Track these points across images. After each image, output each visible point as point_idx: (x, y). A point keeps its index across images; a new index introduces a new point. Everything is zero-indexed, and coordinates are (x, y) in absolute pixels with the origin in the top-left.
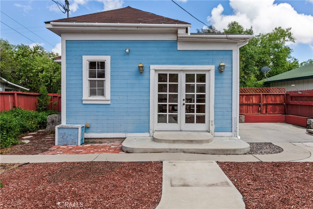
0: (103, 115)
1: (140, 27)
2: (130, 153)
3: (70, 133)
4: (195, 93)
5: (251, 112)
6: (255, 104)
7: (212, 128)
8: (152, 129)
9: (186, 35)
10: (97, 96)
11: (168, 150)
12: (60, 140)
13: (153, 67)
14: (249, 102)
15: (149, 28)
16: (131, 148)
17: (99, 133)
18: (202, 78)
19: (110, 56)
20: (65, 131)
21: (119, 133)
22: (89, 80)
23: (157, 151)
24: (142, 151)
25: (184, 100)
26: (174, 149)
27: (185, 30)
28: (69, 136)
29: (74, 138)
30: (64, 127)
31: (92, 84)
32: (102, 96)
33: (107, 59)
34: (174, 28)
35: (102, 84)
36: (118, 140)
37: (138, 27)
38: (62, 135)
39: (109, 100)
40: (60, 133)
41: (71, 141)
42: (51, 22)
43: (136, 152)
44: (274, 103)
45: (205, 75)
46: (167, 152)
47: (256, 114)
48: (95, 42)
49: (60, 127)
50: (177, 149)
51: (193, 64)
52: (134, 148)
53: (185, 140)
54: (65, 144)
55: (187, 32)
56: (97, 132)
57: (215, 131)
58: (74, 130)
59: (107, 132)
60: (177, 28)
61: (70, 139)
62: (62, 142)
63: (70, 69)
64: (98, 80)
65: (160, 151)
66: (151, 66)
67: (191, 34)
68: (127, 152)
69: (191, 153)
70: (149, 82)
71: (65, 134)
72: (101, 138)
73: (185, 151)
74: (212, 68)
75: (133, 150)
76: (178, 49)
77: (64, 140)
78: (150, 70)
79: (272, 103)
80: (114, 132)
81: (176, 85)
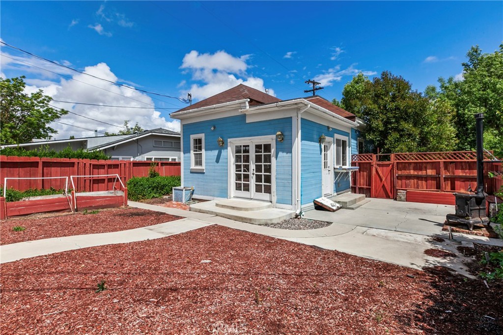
0: (201, 181)
4: (263, 164)
5: (425, 187)
6: (431, 175)
7: (274, 199)
8: (229, 196)
10: (198, 166)
14: (420, 173)
19: (203, 134)
25: (254, 170)
28: (179, 195)
29: (181, 197)
31: (195, 156)
32: (201, 166)
39: (205, 169)
44: (468, 175)
45: (270, 144)
47: (433, 191)
57: (277, 203)
58: (181, 191)
59: (204, 195)
62: (176, 199)
64: (198, 153)
66: (228, 139)
70: (227, 153)
71: (177, 193)
74: (274, 137)
76: (247, 122)
78: (228, 143)
79: (464, 174)
81: (248, 156)
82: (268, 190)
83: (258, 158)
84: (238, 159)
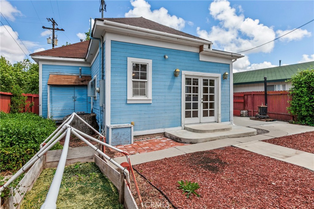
0: (145, 114)
1: (180, 39)
2: (195, 143)
3: (123, 133)
4: (209, 94)
7: (220, 119)
8: (183, 124)
9: (208, 50)
10: (139, 96)
11: (220, 138)
12: (113, 141)
13: (184, 72)
15: (185, 41)
16: (195, 139)
17: (141, 130)
18: (212, 83)
19: (151, 60)
20: (119, 131)
21: (158, 129)
22: (132, 81)
23: (213, 139)
24: (204, 140)
25: (202, 99)
26: (223, 136)
27: (208, 46)
28: (122, 136)
29: (127, 137)
30: (118, 127)
31: (135, 84)
32: (144, 96)
33: (149, 62)
34: (202, 43)
35: (143, 84)
36: (157, 135)
37: (178, 38)
38: (116, 135)
39: (151, 100)
40: (113, 134)
41: (124, 140)
42: (105, 20)
43: (200, 142)
45: (214, 80)
46: (219, 139)
48: (139, 45)
49: (114, 127)
50: (225, 136)
51: (208, 72)
52: (198, 139)
53: (220, 129)
54: (118, 144)
55: (209, 48)
56: (140, 130)
57: (221, 122)
58: (127, 130)
59: (149, 129)
60: (204, 43)
61: (123, 139)
62: (115, 142)
63: (114, 69)
64: (140, 82)
65: (215, 139)
66: (182, 71)
67: (213, 50)
68: (191, 143)
69: (232, 138)
70: (181, 84)
71: (118, 134)
72: (143, 135)
73: (229, 136)
74: (219, 75)
75: (197, 141)
76: (200, 60)
77: (118, 140)
78: (182, 74)
80: (154, 128)
81: (197, 88)
82: (212, 113)
83: (205, 90)
84: (188, 90)
